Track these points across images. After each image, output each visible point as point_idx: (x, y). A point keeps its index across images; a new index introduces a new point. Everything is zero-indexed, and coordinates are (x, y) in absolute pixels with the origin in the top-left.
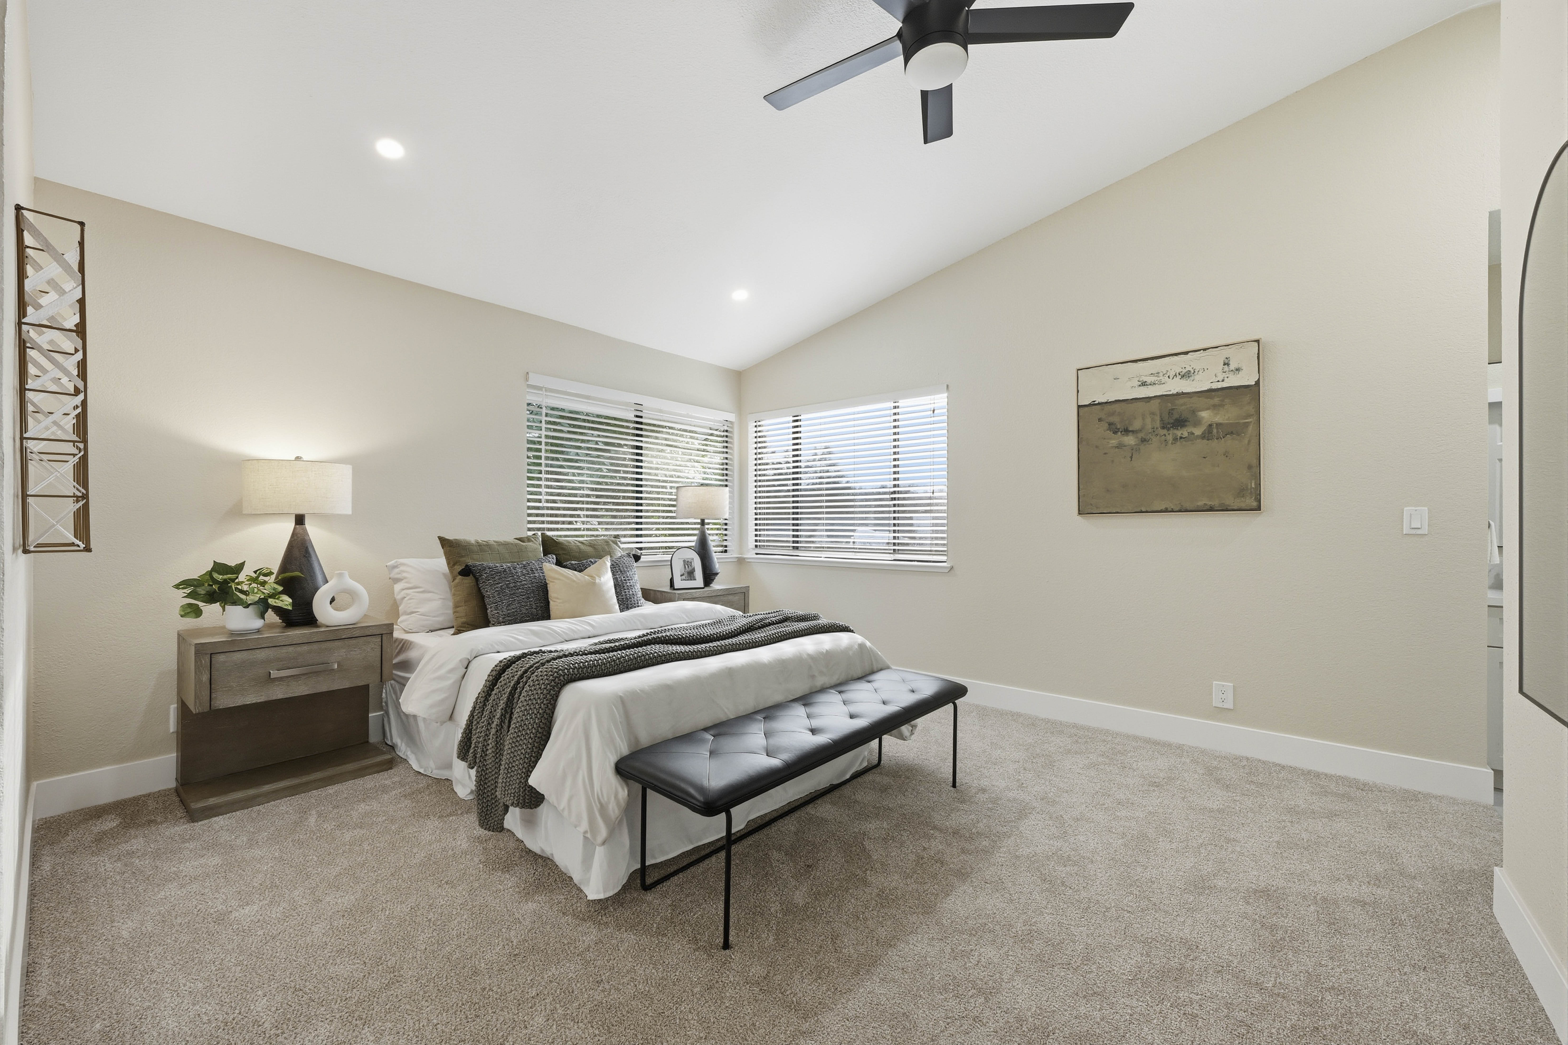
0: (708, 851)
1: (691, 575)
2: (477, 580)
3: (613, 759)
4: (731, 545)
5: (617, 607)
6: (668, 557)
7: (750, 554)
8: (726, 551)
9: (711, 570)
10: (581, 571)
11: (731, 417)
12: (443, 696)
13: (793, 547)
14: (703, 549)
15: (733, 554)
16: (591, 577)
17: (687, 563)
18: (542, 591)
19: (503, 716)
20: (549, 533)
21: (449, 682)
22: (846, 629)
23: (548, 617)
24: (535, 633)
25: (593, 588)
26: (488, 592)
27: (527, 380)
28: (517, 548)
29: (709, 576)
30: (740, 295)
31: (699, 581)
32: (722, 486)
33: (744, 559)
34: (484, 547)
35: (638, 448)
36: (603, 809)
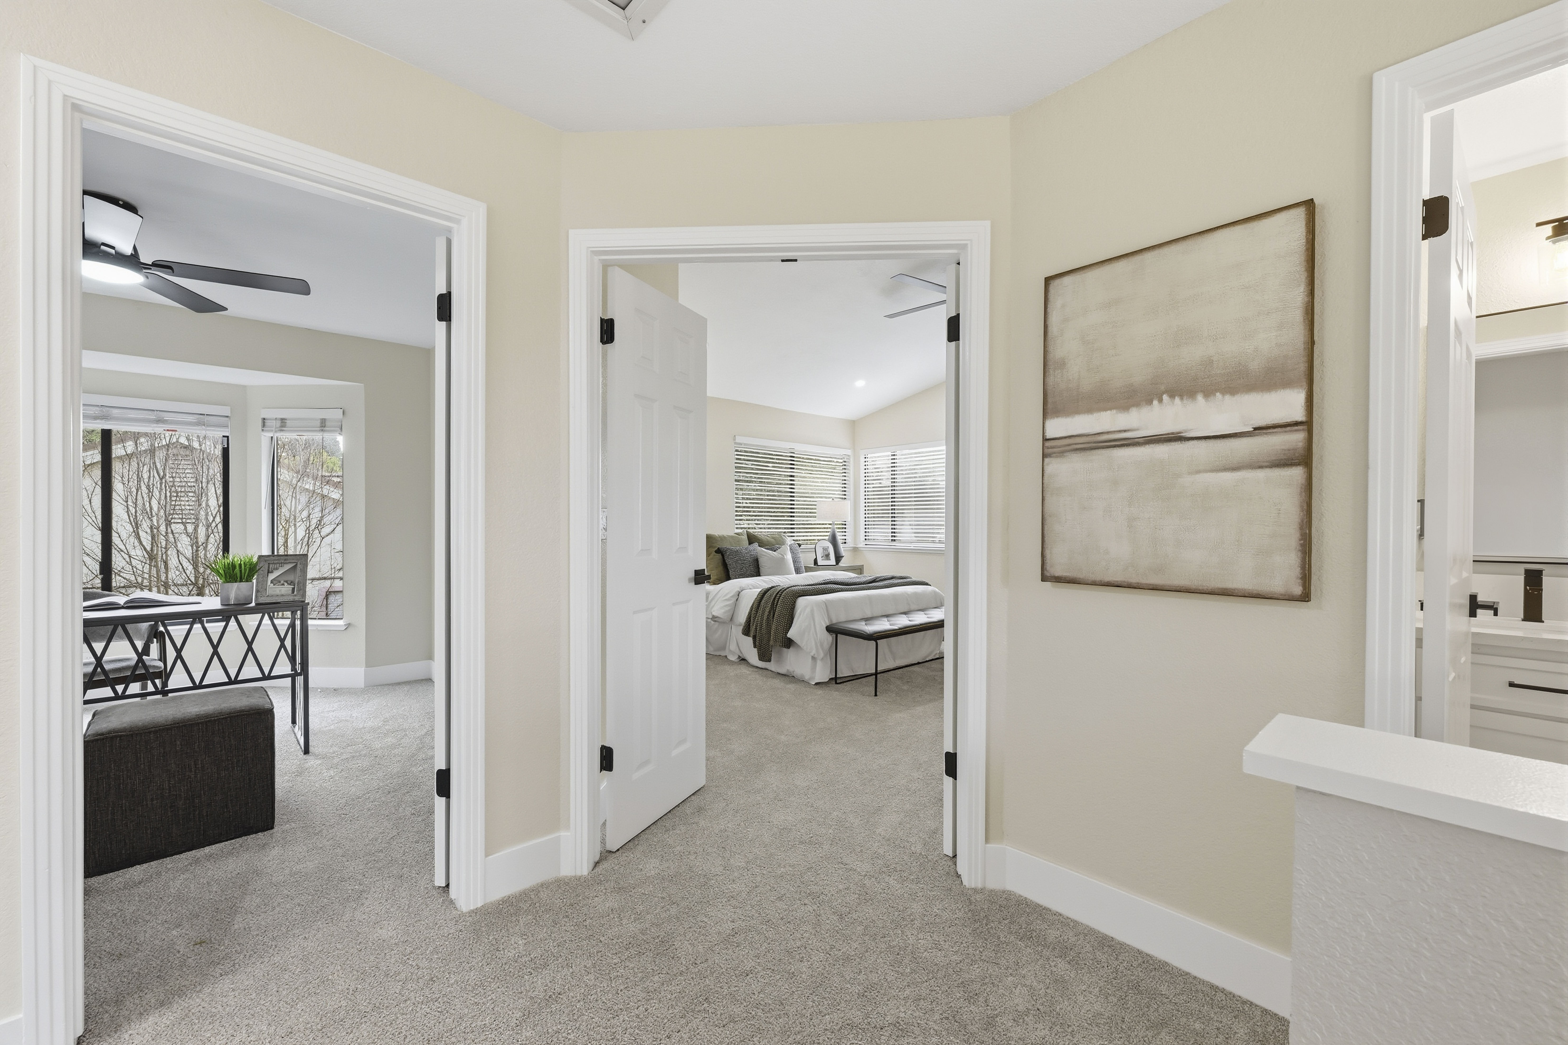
0: (861, 676)
1: (827, 556)
2: (723, 556)
3: (825, 626)
4: (849, 539)
5: (794, 572)
6: (813, 546)
7: (861, 545)
8: (845, 543)
9: (839, 554)
10: (775, 551)
11: (849, 452)
12: (729, 608)
13: (892, 540)
14: (834, 540)
15: (850, 544)
16: (782, 555)
17: (825, 549)
18: (756, 561)
19: (770, 612)
20: (751, 531)
21: (731, 602)
22: (927, 584)
23: (759, 575)
24: (764, 581)
25: (782, 560)
26: (729, 561)
27: (735, 440)
28: (736, 538)
29: (838, 558)
30: (860, 383)
31: (833, 561)
32: (842, 498)
33: (857, 548)
34: (723, 538)
35: (791, 476)
36: (822, 645)
